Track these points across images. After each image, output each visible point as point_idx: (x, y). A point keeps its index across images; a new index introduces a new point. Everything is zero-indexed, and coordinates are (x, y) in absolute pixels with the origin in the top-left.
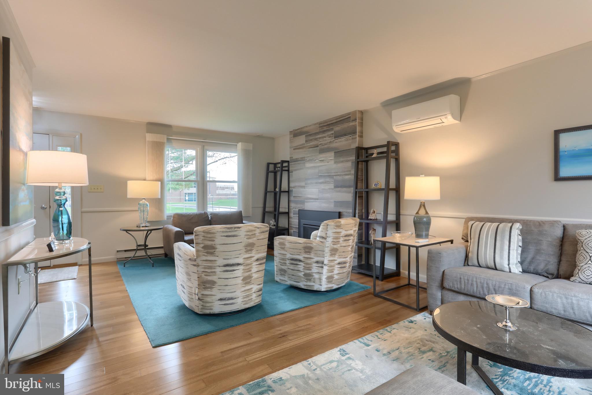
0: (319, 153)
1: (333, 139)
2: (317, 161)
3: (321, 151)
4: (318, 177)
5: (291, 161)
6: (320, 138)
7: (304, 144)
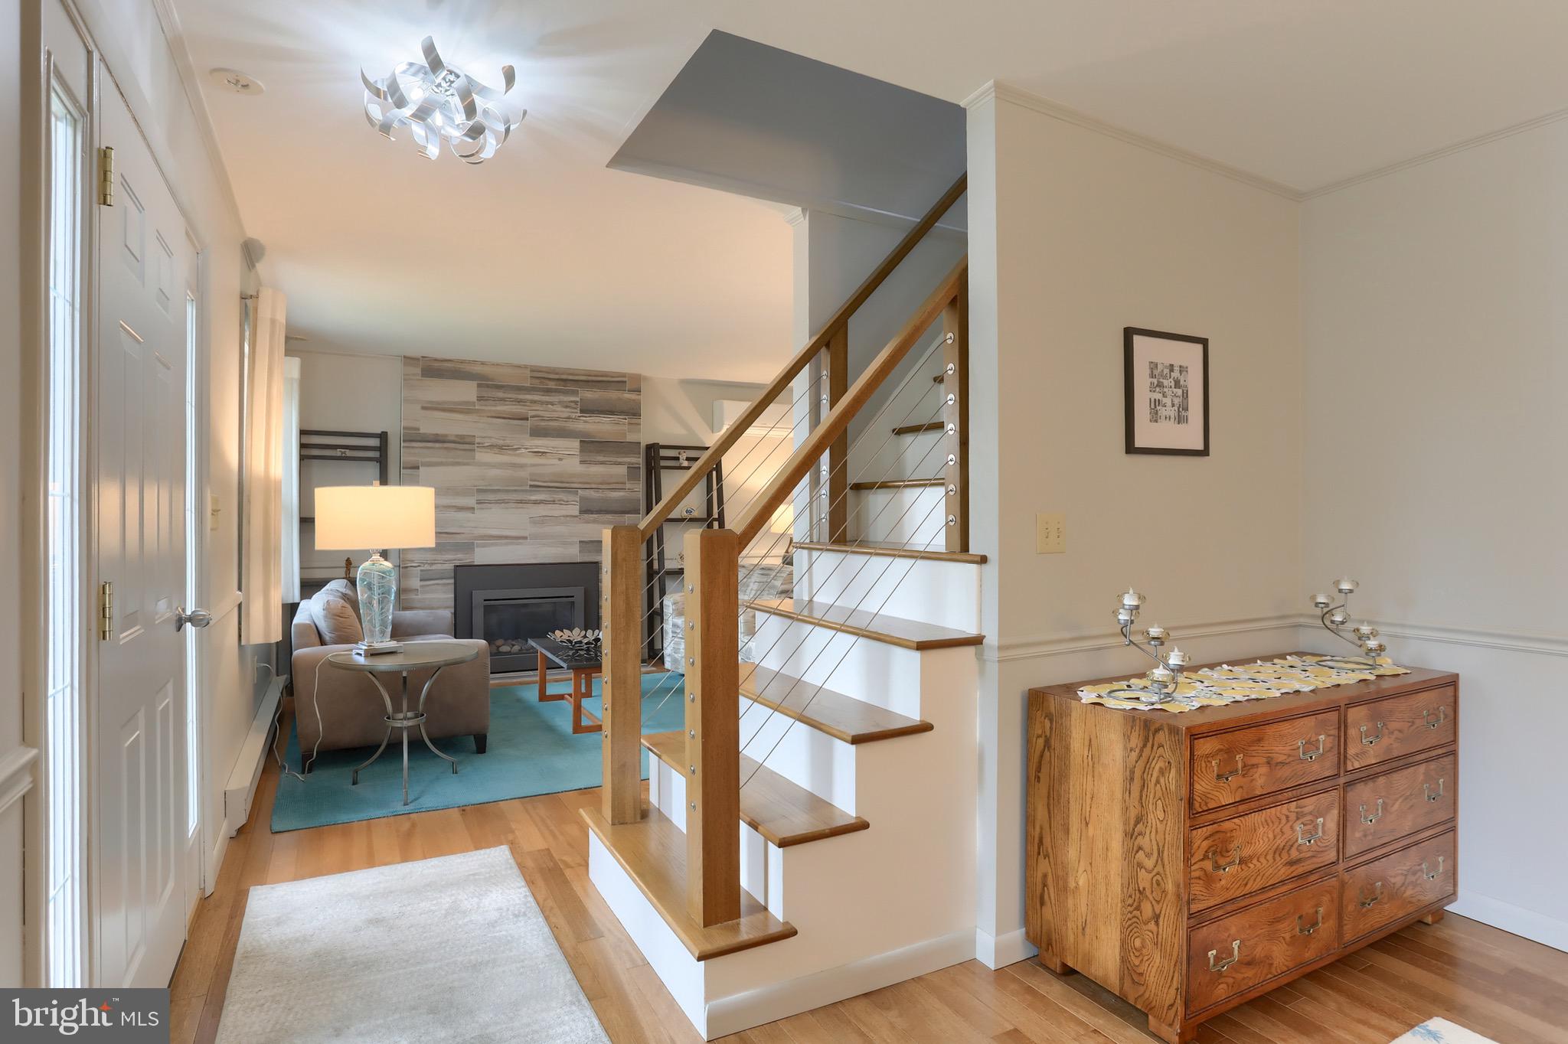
0: (531, 435)
1: (577, 413)
2: (523, 451)
3: (537, 432)
4: (528, 488)
5: (412, 437)
6: (534, 402)
7: (473, 404)
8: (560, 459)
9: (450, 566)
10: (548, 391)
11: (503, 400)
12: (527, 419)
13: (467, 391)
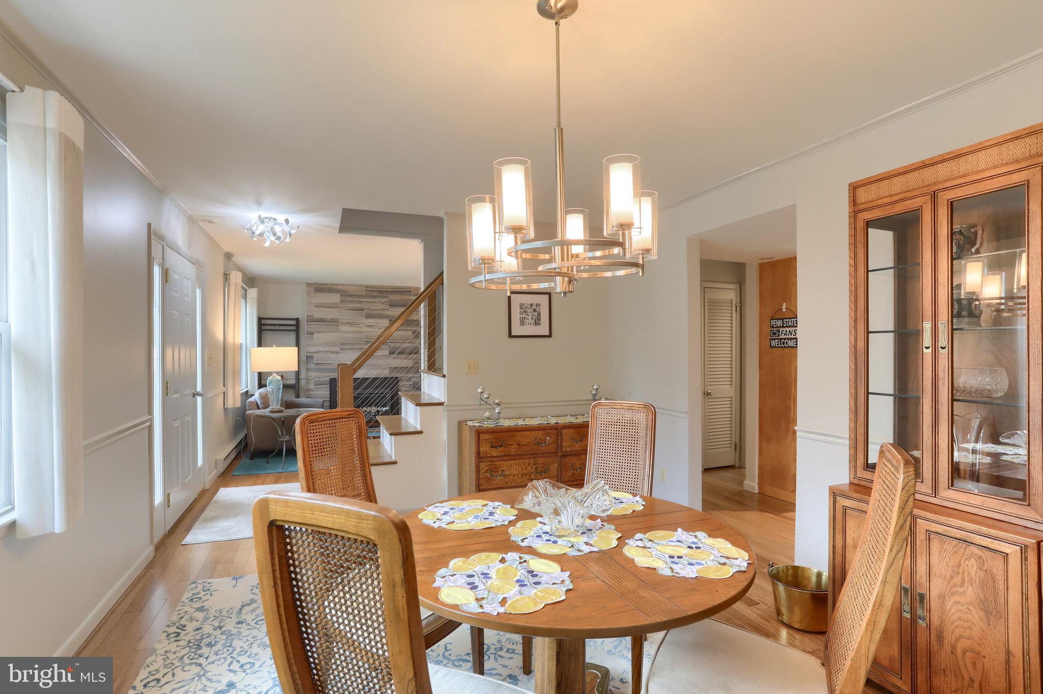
0: (366, 318)
1: (387, 306)
2: (362, 325)
3: (368, 316)
4: (364, 342)
5: (311, 320)
6: (367, 302)
7: (338, 304)
8: (380, 329)
9: (328, 379)
10: (374, 297)
11: (352, 301)
12: (363, 310)
13: (335, 298)
